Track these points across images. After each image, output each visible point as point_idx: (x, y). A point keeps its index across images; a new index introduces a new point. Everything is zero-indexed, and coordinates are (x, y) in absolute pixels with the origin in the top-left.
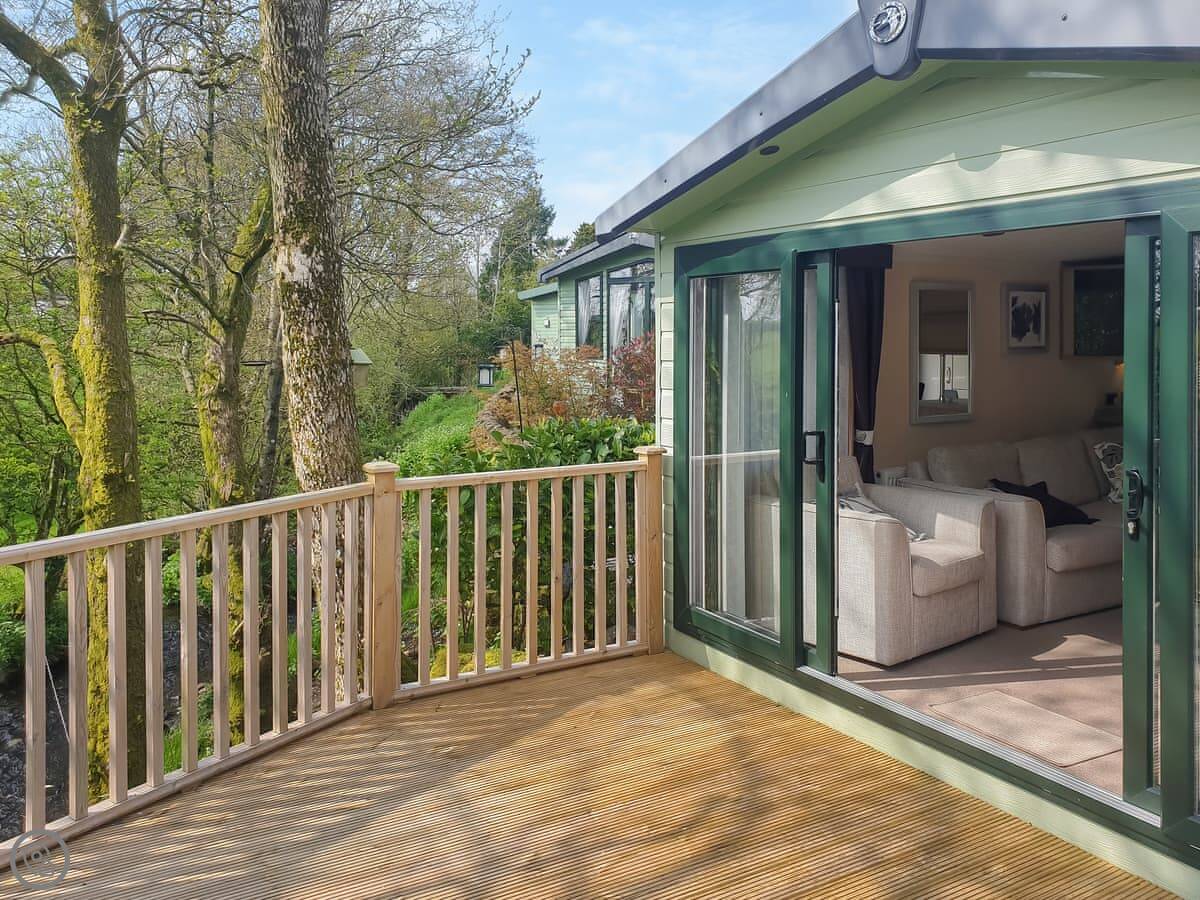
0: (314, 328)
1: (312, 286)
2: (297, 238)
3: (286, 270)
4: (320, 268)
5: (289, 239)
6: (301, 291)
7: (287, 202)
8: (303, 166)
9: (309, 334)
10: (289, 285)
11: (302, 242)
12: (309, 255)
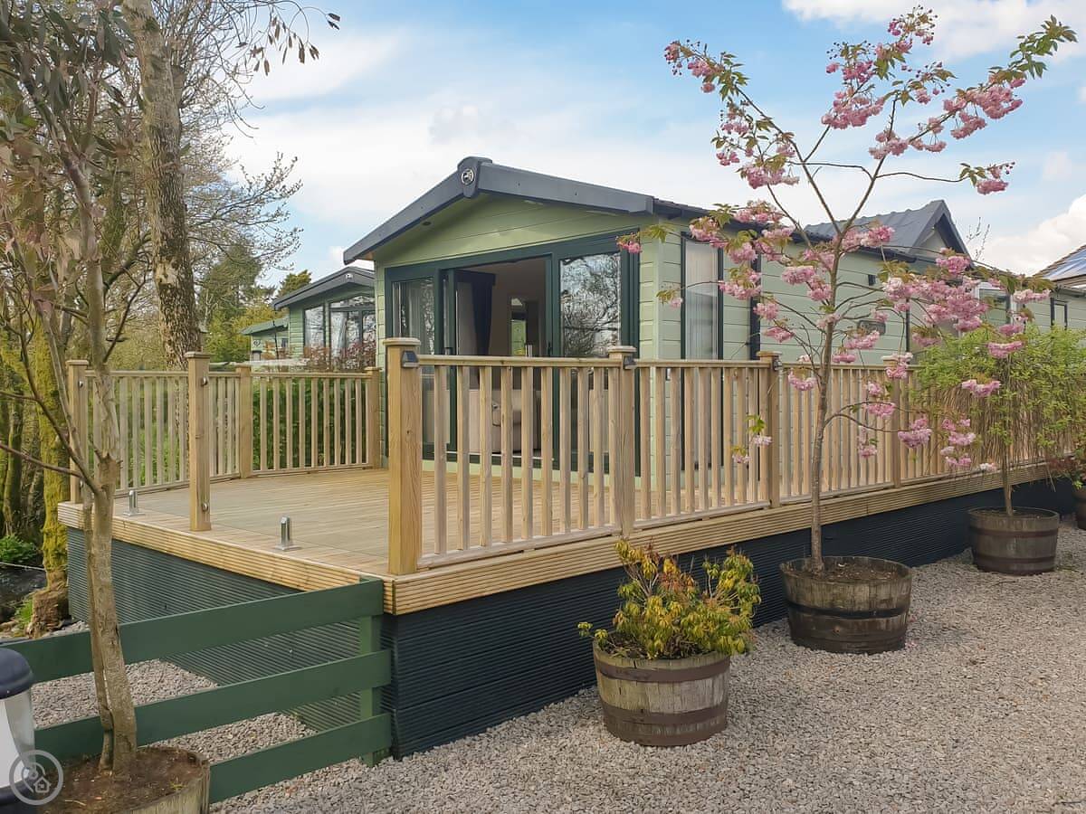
0: (180, 309)
1: (178, 286)
2: (169, 259)
3: (163, 277)
4: (183, 276)
5: (164, 260)
6: (172, 289)
7: (162, 239)
8: (172, 219)
9: (177, 312)
10: (165, 285)
11: (173, 261)
12: (177, 269)
